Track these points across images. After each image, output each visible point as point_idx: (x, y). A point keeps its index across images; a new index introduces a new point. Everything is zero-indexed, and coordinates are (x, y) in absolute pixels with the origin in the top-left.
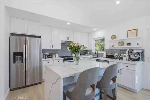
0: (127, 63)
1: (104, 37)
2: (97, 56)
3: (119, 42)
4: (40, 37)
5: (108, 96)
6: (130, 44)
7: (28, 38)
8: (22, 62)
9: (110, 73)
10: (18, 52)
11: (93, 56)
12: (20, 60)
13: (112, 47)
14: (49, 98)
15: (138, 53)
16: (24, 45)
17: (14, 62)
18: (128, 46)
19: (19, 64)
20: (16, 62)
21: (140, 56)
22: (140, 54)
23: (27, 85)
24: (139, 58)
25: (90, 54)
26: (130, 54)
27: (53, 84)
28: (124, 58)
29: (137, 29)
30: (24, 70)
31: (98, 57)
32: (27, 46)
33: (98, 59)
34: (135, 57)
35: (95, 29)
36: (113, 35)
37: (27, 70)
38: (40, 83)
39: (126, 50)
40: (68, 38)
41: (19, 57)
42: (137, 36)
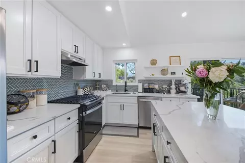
0: (188, 98)
6: (174, 73)
11: (117, 91)
13: (152, 76)
18: (173, 76)
31: (127, 92)
35: (124, 44)
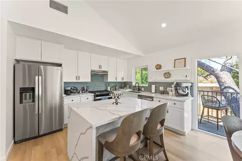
0: (174, 100)
1: (147, 66)
2: (139, 90)
3: (165, 73)
4: (60, 65)
5: (154, 142)
7: (42, 66)
8: (34, 101)
9: (157, 115)
10: (27, 87)
11: (134, 90)
12: (30, 99)
14: (75, 153)
15: (187, 87)
16: (37, 77)
17: (21, 102)
19: (27, 105)
20: (24, 101)
21: (189, 91)
22: (189, 88)
23: (41, 133)
24: (188, 93)
25: (130, 88)
26: (178, 88)
27: (81, 134)
28: (170, 93)
29: (185, 58)
30: (37, 112)
32: (40, 77)
33: (139, 94)
34: (184, 92)
36: (158, 65)
37: (40, 112)
38: (61, 130)
39: (173, 83)
40: (100, 67)
41: (28, 94)
42: (185, 66)
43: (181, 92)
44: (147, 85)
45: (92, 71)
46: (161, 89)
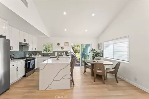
3: (62, 47)
11: (44, 56)
28: (64, 55)
31: (48, 56)
36: (58, 43)
39: (64, 51)
40: (25, 41)
42: (68, 45)
43: (68, 54)
44: (52, 53)
45: (20, 43)
46: (59, 54)
